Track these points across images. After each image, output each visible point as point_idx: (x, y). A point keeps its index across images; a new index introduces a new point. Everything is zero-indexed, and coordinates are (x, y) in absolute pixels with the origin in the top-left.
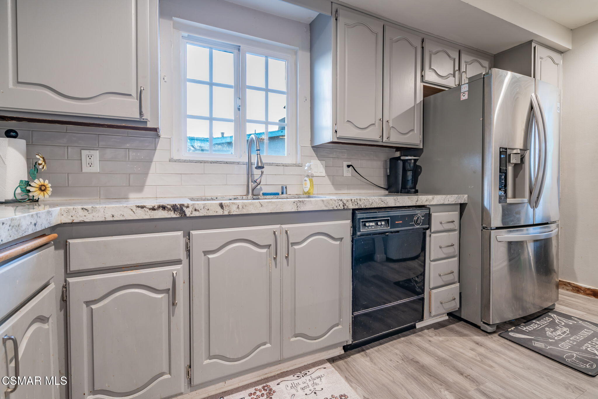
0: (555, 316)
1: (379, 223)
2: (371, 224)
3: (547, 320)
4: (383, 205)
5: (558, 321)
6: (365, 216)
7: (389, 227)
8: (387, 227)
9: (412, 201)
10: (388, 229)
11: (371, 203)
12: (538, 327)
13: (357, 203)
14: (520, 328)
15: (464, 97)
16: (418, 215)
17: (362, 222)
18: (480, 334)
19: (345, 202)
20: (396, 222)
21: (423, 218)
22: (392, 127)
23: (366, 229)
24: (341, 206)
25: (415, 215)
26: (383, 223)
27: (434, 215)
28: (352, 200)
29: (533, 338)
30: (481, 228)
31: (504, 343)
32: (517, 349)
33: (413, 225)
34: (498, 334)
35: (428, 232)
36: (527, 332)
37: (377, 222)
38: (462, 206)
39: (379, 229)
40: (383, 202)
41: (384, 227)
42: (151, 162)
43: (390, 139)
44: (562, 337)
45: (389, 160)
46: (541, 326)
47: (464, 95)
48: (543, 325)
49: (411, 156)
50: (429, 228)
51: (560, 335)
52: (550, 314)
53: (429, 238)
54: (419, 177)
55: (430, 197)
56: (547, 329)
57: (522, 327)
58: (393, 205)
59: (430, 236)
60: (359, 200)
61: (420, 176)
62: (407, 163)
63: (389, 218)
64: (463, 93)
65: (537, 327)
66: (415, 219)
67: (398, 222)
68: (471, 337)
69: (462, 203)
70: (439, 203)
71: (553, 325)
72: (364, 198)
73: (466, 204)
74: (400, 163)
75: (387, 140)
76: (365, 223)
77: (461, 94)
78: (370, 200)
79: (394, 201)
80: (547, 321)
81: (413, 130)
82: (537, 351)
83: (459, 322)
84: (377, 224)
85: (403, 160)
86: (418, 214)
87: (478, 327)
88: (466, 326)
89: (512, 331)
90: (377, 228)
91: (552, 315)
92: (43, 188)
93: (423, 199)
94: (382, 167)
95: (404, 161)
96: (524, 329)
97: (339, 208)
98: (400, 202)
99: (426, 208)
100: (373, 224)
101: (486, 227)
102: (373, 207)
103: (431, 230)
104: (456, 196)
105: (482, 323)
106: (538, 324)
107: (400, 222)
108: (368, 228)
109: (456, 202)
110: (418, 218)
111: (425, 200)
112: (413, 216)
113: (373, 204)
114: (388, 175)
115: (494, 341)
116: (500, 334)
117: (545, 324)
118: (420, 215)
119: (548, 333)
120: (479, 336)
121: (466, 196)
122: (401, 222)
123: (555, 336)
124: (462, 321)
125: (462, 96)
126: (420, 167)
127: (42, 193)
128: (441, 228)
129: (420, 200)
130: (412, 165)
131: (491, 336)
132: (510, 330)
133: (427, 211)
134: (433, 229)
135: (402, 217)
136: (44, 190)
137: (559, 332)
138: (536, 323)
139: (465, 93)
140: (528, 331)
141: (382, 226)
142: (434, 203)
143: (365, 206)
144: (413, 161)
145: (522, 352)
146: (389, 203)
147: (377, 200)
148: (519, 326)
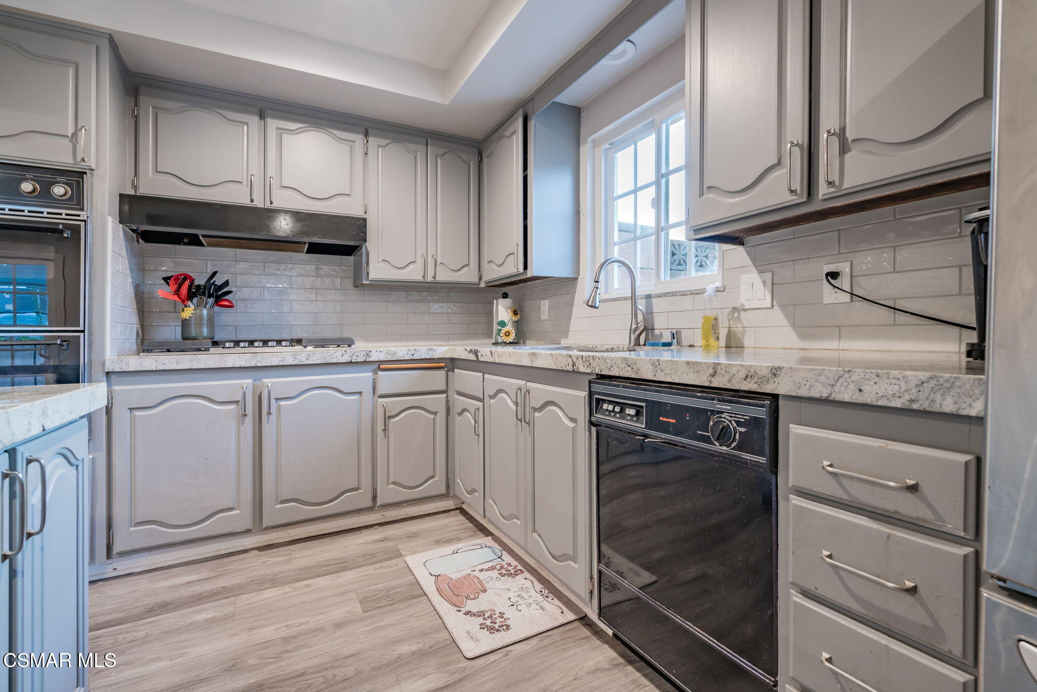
1: (627, 411)
4: (630, 374)
7: (643, 424)
8: (639, 423)
9: (698, 372)
10: (642, 427)
11: (610, 367)
13: (590, 363)
16: (723, 416)
17: (597, 401)
19: (575, 360)
21: (743, 430)
24: (570, 365)
25: (713, 412)
26: (632, 412)
28: (582, 358)
33: (706, 440)
37: (624, 406)
40: (629, 366)
42: (573, 306)
58: (651, 377)
60: (591, 357)
63: (643, 404)
66: (713, 425)
78: (608, 361)
79: (652, 368)
86: (722, 413)
92: (507, 334)
93: (733, 370)
97: (569, 369)
98: (666, 372)
102: (613, 375)
110: (723, 426)
111: (742, 374)
112: (705, 414)
113: (612, 369)
118: (731, 417)
127: (506, 337)
129: (723, 372)
135: (678, 410)
136: (509, 335)
141: (630, 418)
146: (640, 369)
147: (619, 361)
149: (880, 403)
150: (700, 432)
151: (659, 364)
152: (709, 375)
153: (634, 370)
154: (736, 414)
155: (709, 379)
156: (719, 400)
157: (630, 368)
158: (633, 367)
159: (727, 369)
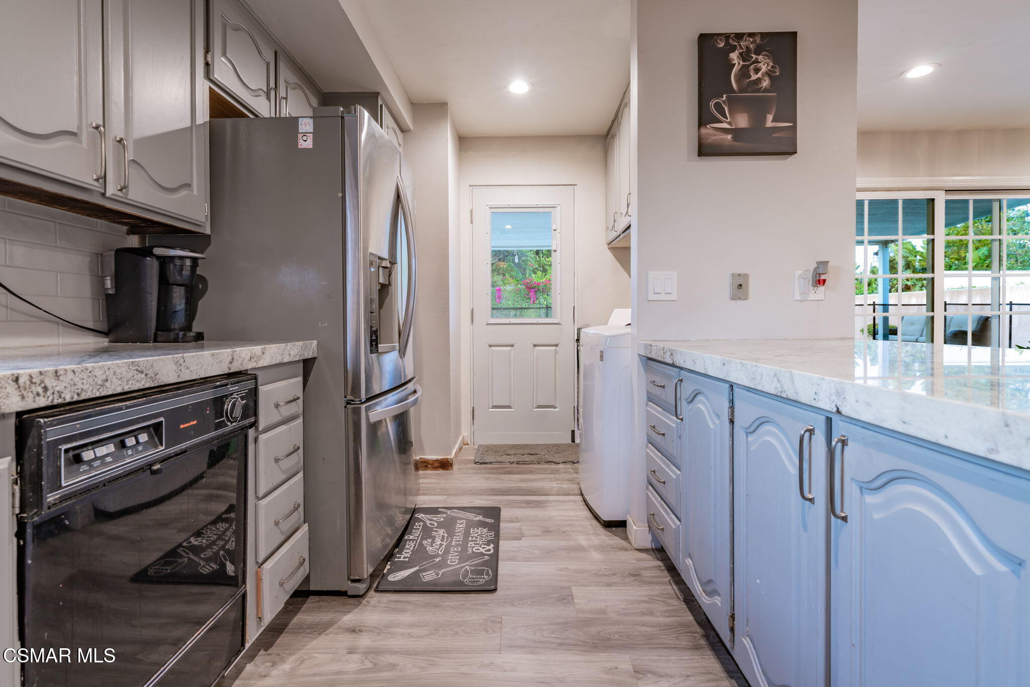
0: (423, 515)
1: (131, 441)
2: (102, 451)
3: (418, 527)
4: (143, 383)
5: (430, 522)
6: (78, 426)
7: (162, 445)
8: (156, 447)
10: (161, 450)
11: (100, 382)
12: (415, 545)
13: (44, 387)
14: (396, 560)
15: (306, 143)
16: (233, 396)
17: (67, 451)
18: (349, 607)
20: (182, 426)
21: (244, 401)
22: (133, 161)
23: (85, 472)
25: (226, 396)
26: (143, 437)
27: (262, 389)
28: (18, 380)
29: (418, 568)
30: (344, 404)
31: (389, 601)
32: (408, 602)
33: (223, 425)
34: (373, 590)
35: (251, 433)
36: (408, 562)
37: (121, 438)
38: (308, 365)
39: (131, 460)
40: (142, 372)
41: (145, 449)
43: (127, 192)
44: (444, 546)
45: (113, 253)
46: (416, 540)
47: (305, 138)
48: (418, 537)
49: (182, 249)
50: (254, 424)
51: (441, 545)
52: (416, 516)
53: (254, 444)
54: (200, 302)
55: (257, 349)
56: (425, 542)
57: (398, 556)
58: (173, 379)
59: (256, 440)
61: (201, 300)
62: (172, 266)
63: (162, 419)
64: (303, 135)
65: (413, 545)
66: (227, 408)
67: (186, 425)
68: (339, 623)
69: (310, 357)
70: (274, 362)
71: (427, 532)
72: (74, 367)
73: (313, 359)
74: (152, 267)
75: (120, 193)
76: (76, 452)
77: (300, 136)
78: (99, 373)
79: (175, 367)
80: (419, 529)
81: (188, 186)
82: (432, 588)
83: (306, 601)
84: (123, 445)
85: (158, 258)
86: (232, 394)
87: (343, 594)
88: (321, 604)
89: (390, 572)
90: (124, 458)
91: (419, 516)
93: (244, 355)
94: (88, 272)
95: (164, 261)
96: (402, 558)
98: (191, 369)
99: (249, 377)
100: (111, 448)
101: (353, 401)
103: (257, 429)
104: (301, 343)
105: (349, 582)
106: (413, 540)
107: (192, 423)
108: (91, 466)
109: (300, 356)
110: (234, 405)
111: (248, 357)
112: (221, 401)
114: (108, 296)
115: (375, 607)
116: (377, 587)
117: (419, 535)
118: (238, 395)
119: (429, 548)
120: (350, 612)
121: (315, 342)
122: (195, 422)
123: (438, 549)
124: (311, 597)
125: (301, 140)
126: (203, 280)
128: (276, 417)
129: (238, 357)
130: (186, 272)
131: (365, 600)
132: (385, 571)
133: (250, 384)
134: (262, 425)
135: (198, 409)
137: (438, 541)
138: (410, 540)
139: (307, 135)
140: (407, 560)
141: (140, 448)
142: (265, 364)
143: (78, 395)
144: (188, 263)
145: (416, 603)
147: (124, 370)
148: (394, 557)
149: (294, 360)
150: (218, 421)
151: (184, 362)
152: (228, 362)
153: (148, 376)
154: (240, 391)
155: (229, 366)
156: (232, 384)
157: (143, 376)
158: (147, 372)
159: (240, 355)
